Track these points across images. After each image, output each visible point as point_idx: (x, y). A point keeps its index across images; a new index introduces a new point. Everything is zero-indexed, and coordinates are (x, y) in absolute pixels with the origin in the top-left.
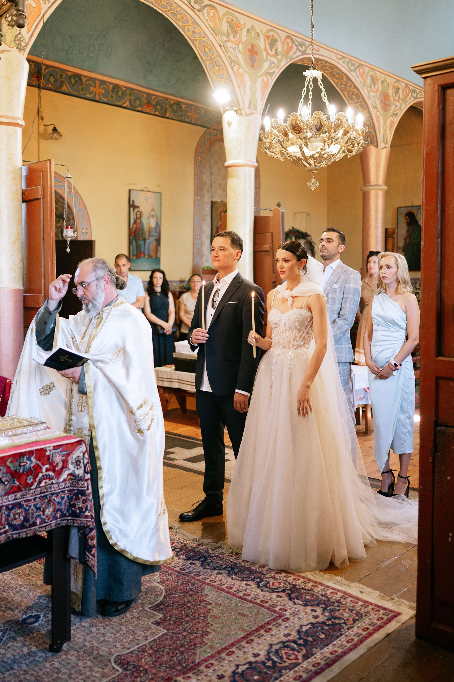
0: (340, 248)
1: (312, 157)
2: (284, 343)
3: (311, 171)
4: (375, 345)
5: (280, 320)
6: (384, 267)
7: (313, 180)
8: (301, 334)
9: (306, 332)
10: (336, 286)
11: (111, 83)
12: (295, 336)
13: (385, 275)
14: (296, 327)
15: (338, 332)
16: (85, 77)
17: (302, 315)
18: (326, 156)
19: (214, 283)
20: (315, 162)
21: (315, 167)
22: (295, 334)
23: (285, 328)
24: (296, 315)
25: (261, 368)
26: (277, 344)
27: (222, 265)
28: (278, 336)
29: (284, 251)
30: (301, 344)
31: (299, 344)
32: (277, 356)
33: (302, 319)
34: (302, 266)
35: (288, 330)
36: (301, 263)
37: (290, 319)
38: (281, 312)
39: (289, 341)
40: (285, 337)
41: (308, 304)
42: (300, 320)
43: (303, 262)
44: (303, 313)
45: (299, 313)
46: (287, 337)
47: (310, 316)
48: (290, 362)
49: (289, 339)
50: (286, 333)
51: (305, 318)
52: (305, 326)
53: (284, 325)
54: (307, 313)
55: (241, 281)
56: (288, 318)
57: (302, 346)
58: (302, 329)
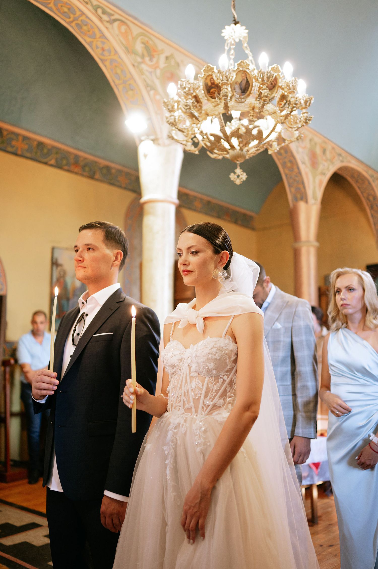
1: (236, 134)
2: (189, 402)
3: (235, 158)
5: (181, 360)
6: (344, 291)
7: (238, 171)
8: (219, 384)
9: (228, 381)
10: (278, 325)
11: (35, 140)
12: (208, 388)
13: (345, 302)
14: (209, 371)
16: (6, 130)
17: (220, 349)
18: (255, 132)
19: (80, 305)
20: (240, 143)
21: (240, 152)
22: (208, 385)
23: (190, 374)
24: (209, 348)
25: (146, 449)
26: (177, 404)
27: (90, 274)
28: (178, 389)
29: (192, 235)
30: (218, 403)
31: (216, 403)
32: (176, 428)
33: (220, 355)
34: (223, 264)
35: (195, 377)
36: (220, 259)
37: (198, 357)
38: (183, 345)
39: (198, 399)
40: (190, 391)
41: (231, 330)
42: (217, 358)
43: (225, 257)
44: (222, 345)
45: (215, 344)
46: (194, 390)
47: (235, 352)
48: (199, 440)
49: (197, 394)
50: (191, 382)
51: (226, 354)
52: (226, 370)
53: (188, 368)
54: (228, 345)
55: (122, 300)
56: (196, 354)
57: (220, 407)
58: (221, 376)
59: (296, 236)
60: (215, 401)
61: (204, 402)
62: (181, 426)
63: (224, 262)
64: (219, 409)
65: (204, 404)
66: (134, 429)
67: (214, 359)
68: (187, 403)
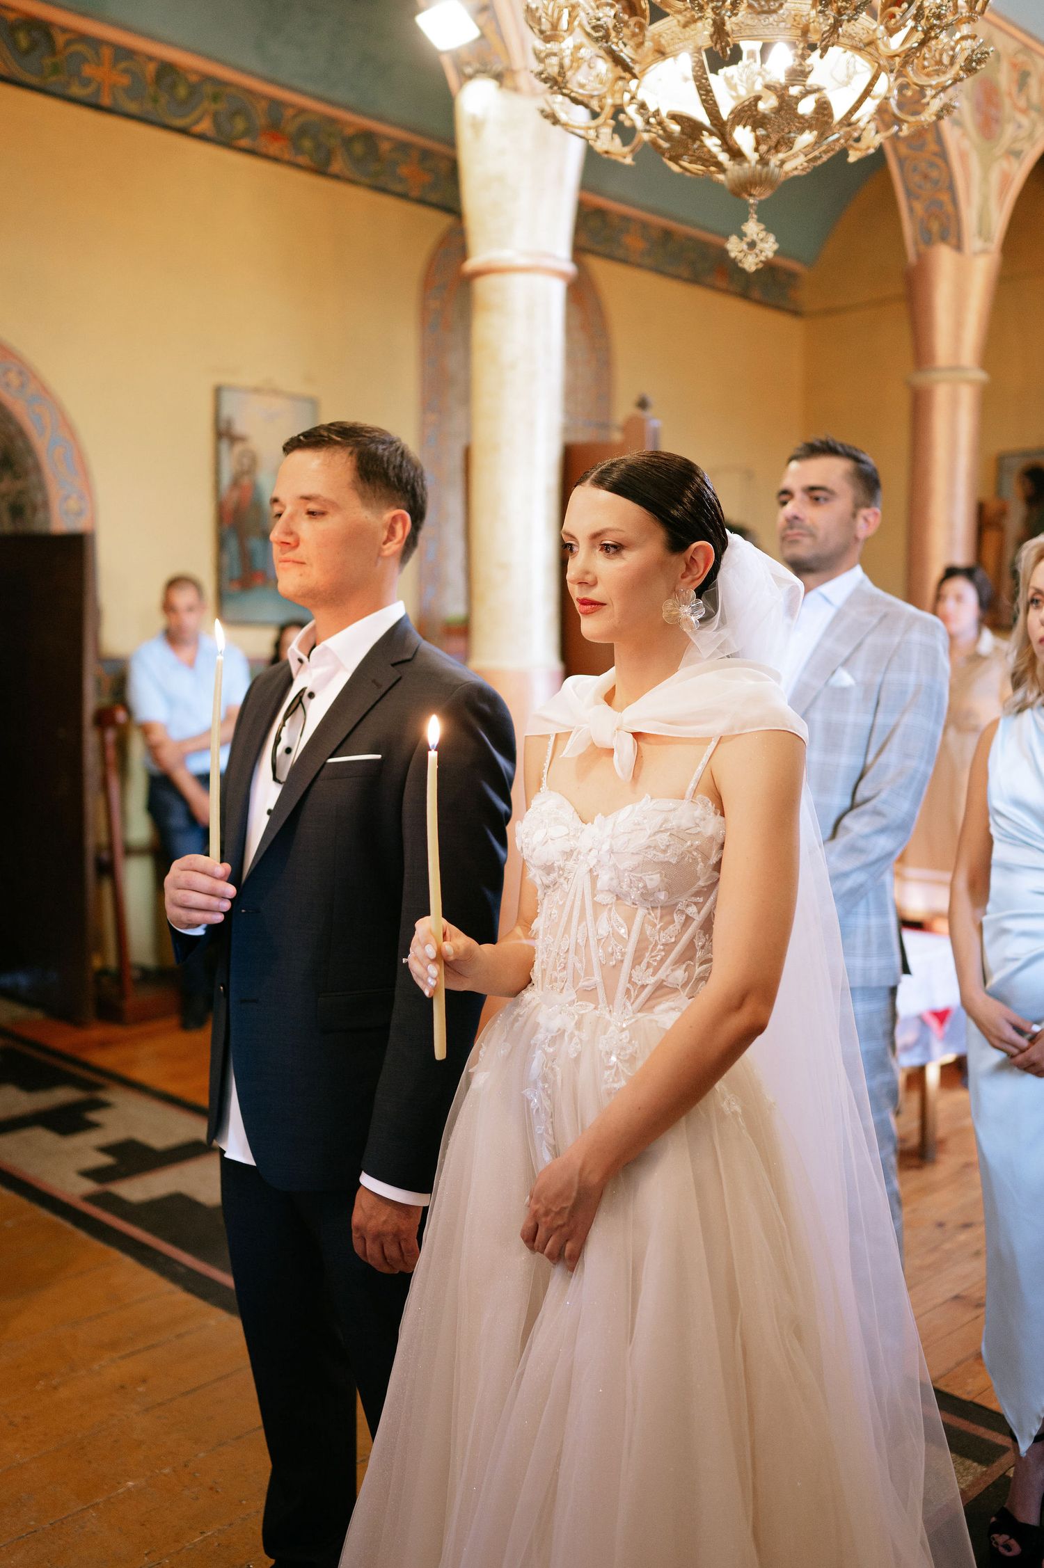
0: (860, 522)
1: (748, 114)
2: (589, 972)
3: (744, 186)
4: (1005, 931)
5: (568, 854)
7: (752, 228)
8: (674, 929)
9: (699, 918)
10: (845, 678)
11: (151, 58)
12: (643, 940)
14: (647, 895)
15: (846, 866)
16: (64, 30)
17: (678, 835)
18: (806, 107)
20: (758, 142)
21: (759, 167)
22: (642, 931)
23: (594, 895)
24: (649, 832)
25: (473, 1086)
26: (555, 974)
27: (317, 583)
28: (561, 929)
29: (605, 495)
30: (670, 979)
31: (663, 981)
32: (553, 1041)
33: (678, 852)
34: (693, 581)
35: (607, 905)
36: (687, 565)
37: (617, 853)
38: (576, 810)
39: (614, 966)
40: (592, 942)
41: (710, 776)
42: (671, 860)
43: (700, 558)
44: (685, 823)
45: (666, 821)
46: (603, 940)
47: (720, 841)
48: (614, 1081)
49: (612, 954)
50: (596, 919)
51: (696, 849)
52: (694, 889)
53: (587, 877)
54: (702, 823)
55: (408, 656)
56: (611, 846)
57: (675, 990)
58: (679, 906)
59: (921, 353)
60: (661, 974)
61: (631, 977)
62: (566, 1038)
63: (698, 572)
64: (673, 995)
65: (630, 981)
66: (440, 1052)
67: (662, 863)
68: (582, 975)
